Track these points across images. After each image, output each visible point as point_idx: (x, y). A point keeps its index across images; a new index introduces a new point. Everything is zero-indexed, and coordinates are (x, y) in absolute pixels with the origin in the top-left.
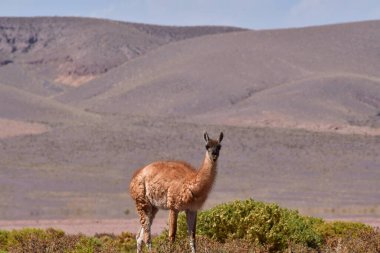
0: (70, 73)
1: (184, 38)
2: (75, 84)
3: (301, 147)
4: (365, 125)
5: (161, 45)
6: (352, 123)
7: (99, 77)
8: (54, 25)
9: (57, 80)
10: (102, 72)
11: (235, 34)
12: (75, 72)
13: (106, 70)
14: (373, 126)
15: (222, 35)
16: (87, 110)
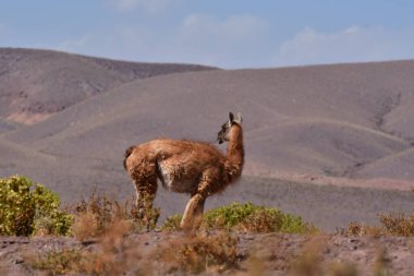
0: (23, 110)
1: (150, 76)
2: (29, 122)
3: (273, 198)
4: (343, 176)
5: (123, 82)
6: (328, 173)
7: (55, 114)
8: (7, 56)
9: (9, 118)
10: (58, 110)
11: (206, 72)
12: (30, 109)
13: (64, 108)
14: (351, 177)
15: (191, 73)
16: (41, 151)
